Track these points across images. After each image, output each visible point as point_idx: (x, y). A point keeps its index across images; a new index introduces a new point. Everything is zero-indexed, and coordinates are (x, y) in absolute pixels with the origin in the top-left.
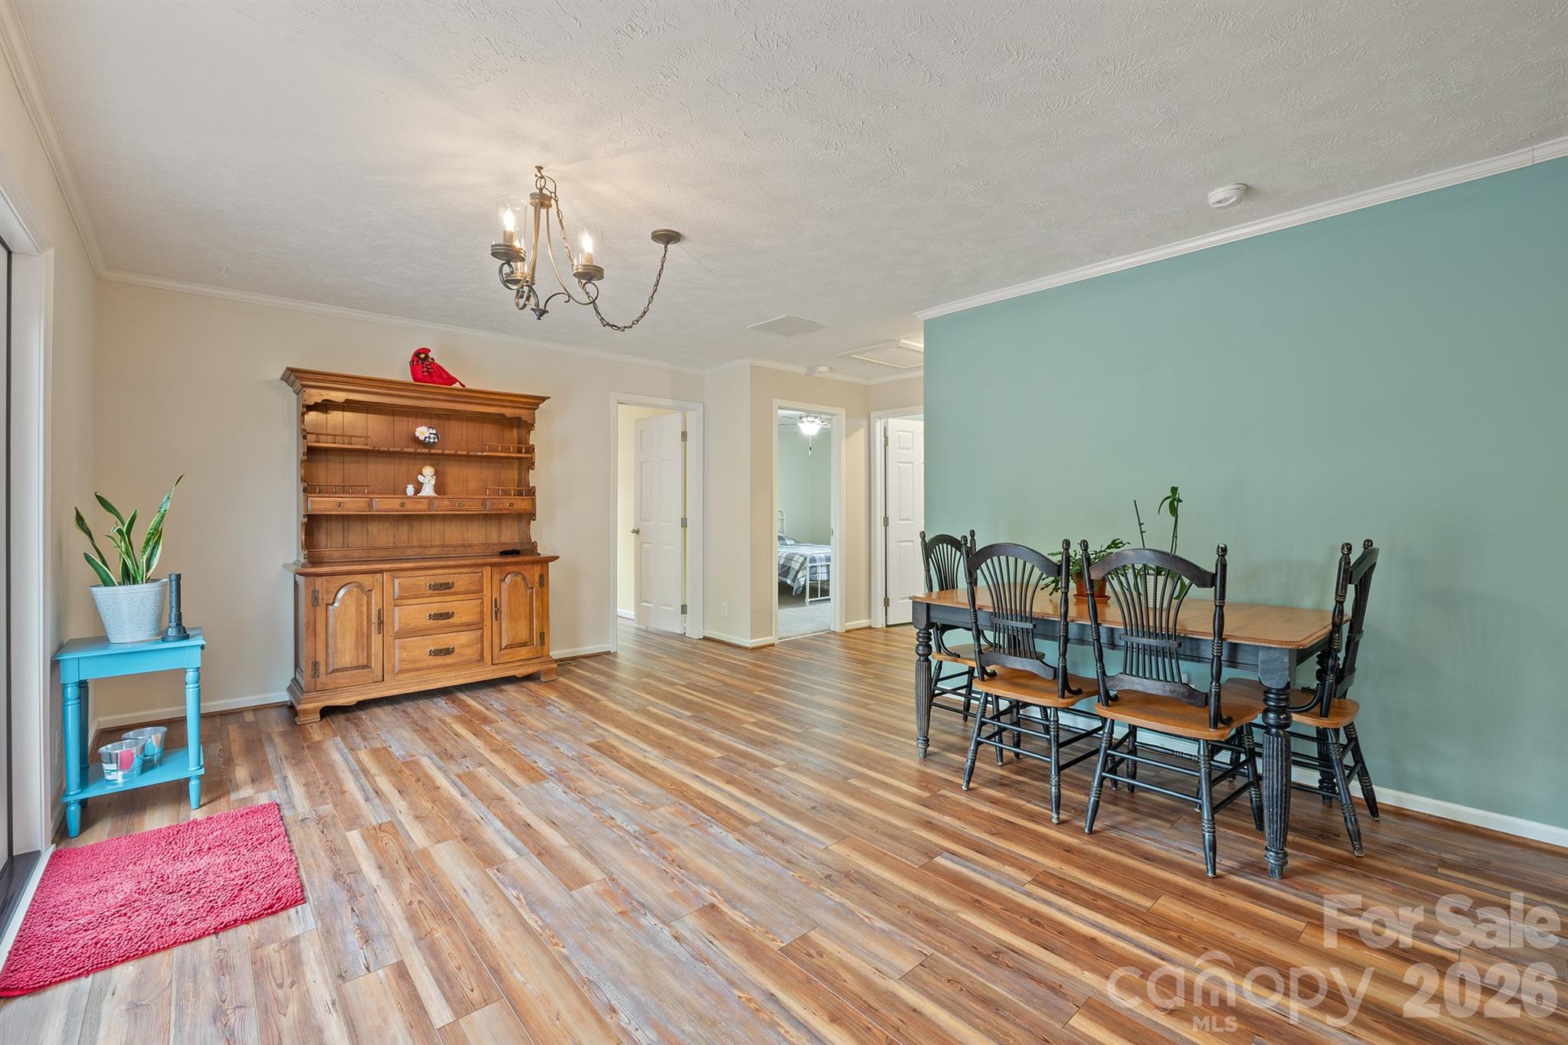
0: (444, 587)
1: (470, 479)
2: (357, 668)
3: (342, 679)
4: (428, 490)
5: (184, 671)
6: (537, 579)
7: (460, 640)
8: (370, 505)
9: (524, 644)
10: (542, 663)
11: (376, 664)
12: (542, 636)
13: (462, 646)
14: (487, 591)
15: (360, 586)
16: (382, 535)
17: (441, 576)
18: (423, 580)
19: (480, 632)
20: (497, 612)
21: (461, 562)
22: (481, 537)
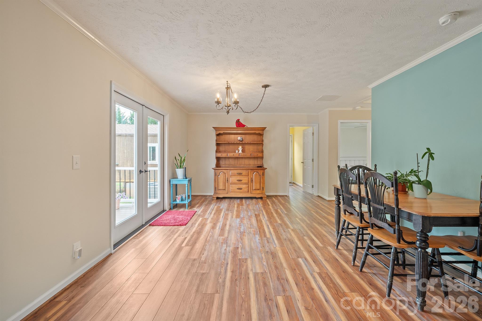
0: (240, 174)
1: (250, 149)
2: (223, 190)
3: (220, 192)
4: (240, 152)
5: (186, 184)
6: (262, 173)
7: (244, 186)
8: (227, 155)
9: (259, 190)
10: (263, 195)
11: (227, 189)
12: (263, 188)
13: (244, 188)
14: (250, 175)
15: (224, 173)
16: (232, 162)
17: (239, 171)
18: (236, 172)
19: (248, 185)
20: (252, 181)
21: (244, 168)
22: (253, 163)
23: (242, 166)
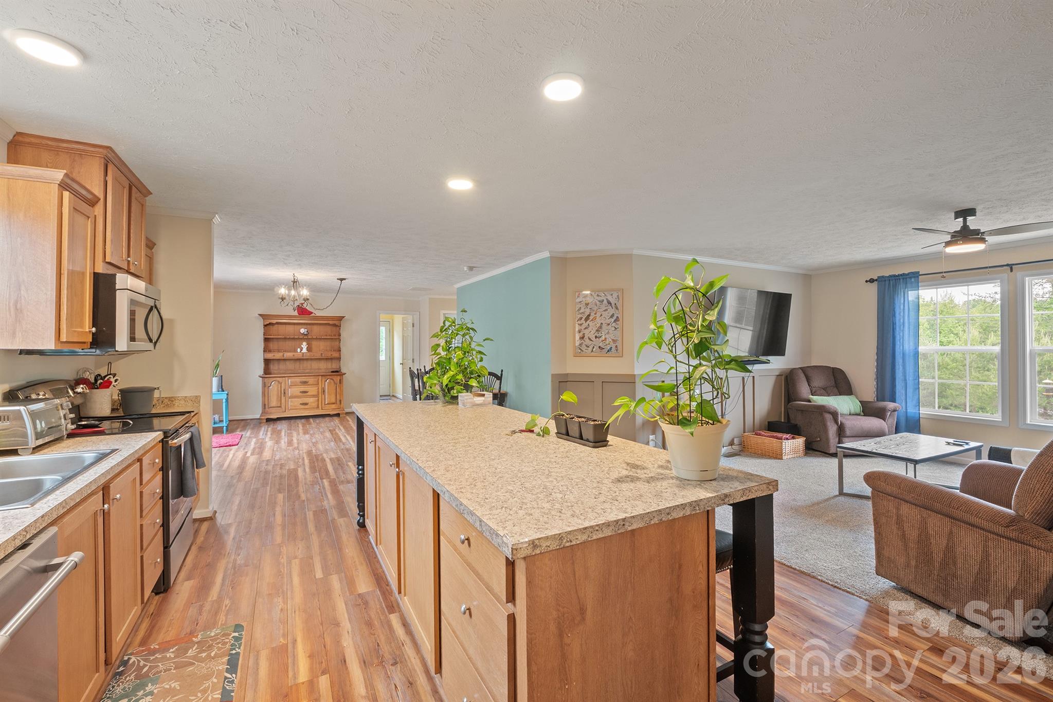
0: (305, 383)
1: (321, 347)
2: (277, 407)
3: (273, 410)
4: (304, 350)
5: (222, 399)
6: (338, 381)
7: (311, 400)
8: (283, 355)
9: (334, 404)
10: (340, 411)
11: (283, 407)
12: (340, 401)
13: (311, 403)
14: (320, 385)
15: (279, 382)
16: (290, 366)
17: (304, 379)
18: (298, 380)
19: (317, 398)
20: (324, 391)
21: (311, 374)
22: (324, 366)
23: (307, 371)
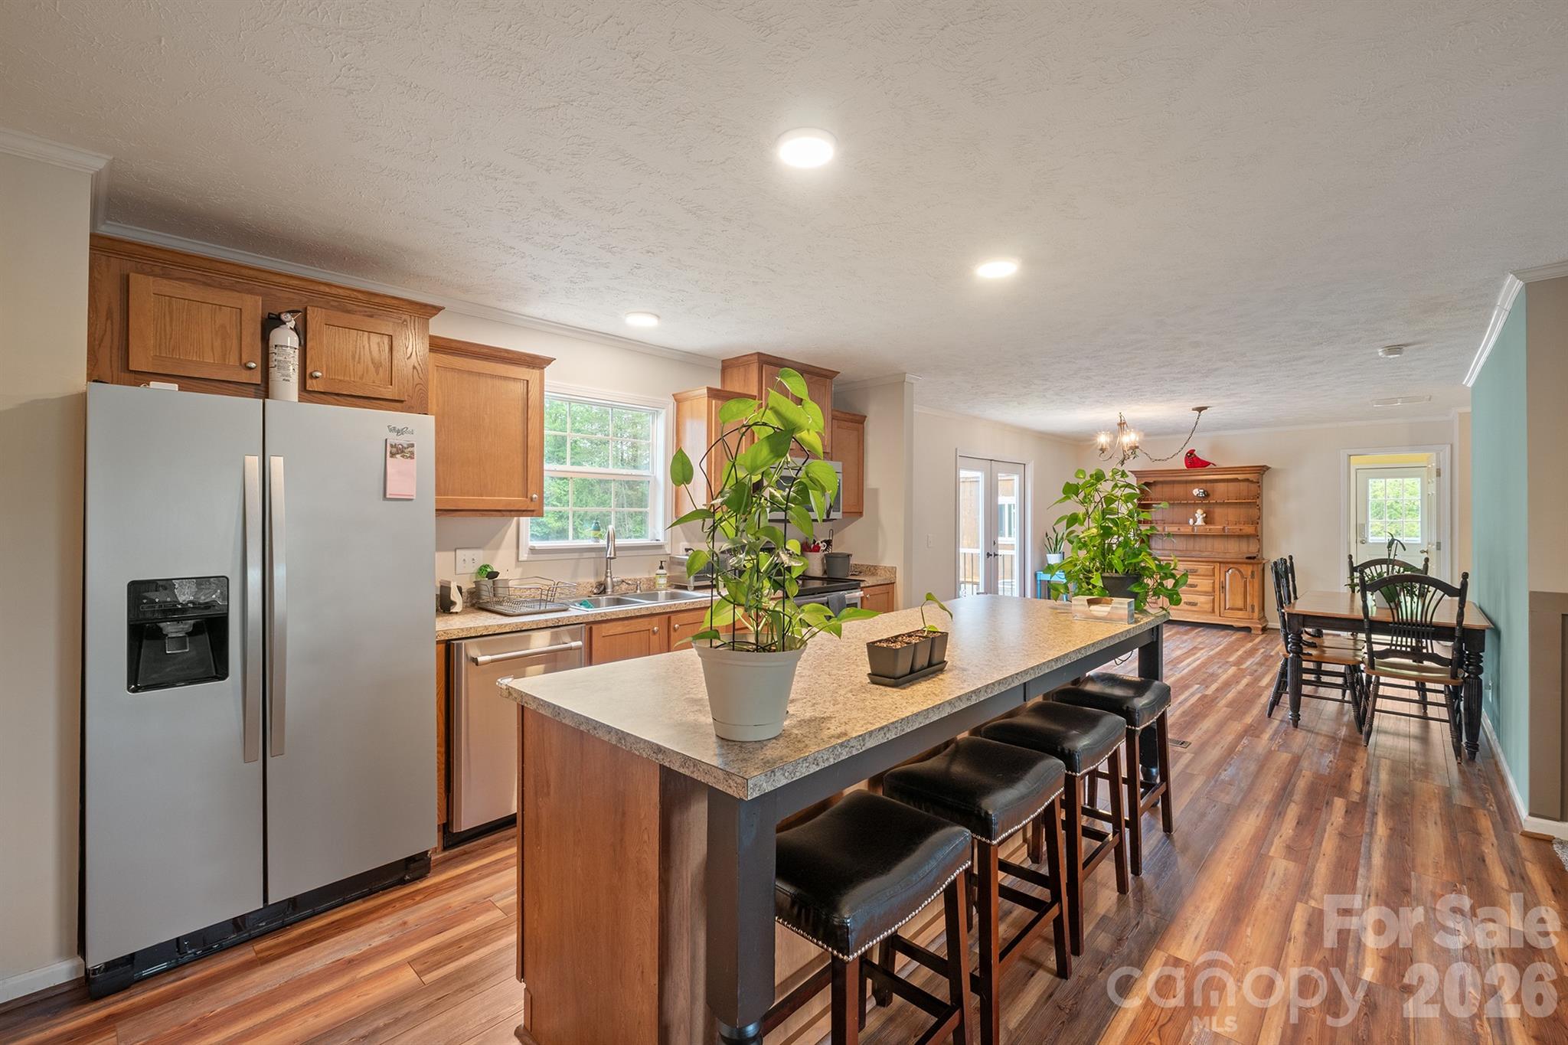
0: (1192, 571)
1: (1227, 516)
4: (1200, 522)
7: (1202, 600)
9: (1241, 610)
10: (1252, 623)
13: (1201, 603)
14: (1217, 576)
17: (1190, 566)
19: (1212, 597)
20: (1224, 588)
21: (1200, 559)
22: (1234, 549)
